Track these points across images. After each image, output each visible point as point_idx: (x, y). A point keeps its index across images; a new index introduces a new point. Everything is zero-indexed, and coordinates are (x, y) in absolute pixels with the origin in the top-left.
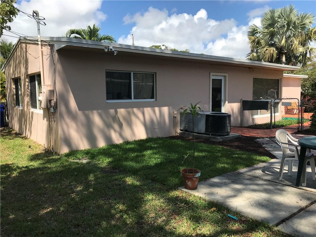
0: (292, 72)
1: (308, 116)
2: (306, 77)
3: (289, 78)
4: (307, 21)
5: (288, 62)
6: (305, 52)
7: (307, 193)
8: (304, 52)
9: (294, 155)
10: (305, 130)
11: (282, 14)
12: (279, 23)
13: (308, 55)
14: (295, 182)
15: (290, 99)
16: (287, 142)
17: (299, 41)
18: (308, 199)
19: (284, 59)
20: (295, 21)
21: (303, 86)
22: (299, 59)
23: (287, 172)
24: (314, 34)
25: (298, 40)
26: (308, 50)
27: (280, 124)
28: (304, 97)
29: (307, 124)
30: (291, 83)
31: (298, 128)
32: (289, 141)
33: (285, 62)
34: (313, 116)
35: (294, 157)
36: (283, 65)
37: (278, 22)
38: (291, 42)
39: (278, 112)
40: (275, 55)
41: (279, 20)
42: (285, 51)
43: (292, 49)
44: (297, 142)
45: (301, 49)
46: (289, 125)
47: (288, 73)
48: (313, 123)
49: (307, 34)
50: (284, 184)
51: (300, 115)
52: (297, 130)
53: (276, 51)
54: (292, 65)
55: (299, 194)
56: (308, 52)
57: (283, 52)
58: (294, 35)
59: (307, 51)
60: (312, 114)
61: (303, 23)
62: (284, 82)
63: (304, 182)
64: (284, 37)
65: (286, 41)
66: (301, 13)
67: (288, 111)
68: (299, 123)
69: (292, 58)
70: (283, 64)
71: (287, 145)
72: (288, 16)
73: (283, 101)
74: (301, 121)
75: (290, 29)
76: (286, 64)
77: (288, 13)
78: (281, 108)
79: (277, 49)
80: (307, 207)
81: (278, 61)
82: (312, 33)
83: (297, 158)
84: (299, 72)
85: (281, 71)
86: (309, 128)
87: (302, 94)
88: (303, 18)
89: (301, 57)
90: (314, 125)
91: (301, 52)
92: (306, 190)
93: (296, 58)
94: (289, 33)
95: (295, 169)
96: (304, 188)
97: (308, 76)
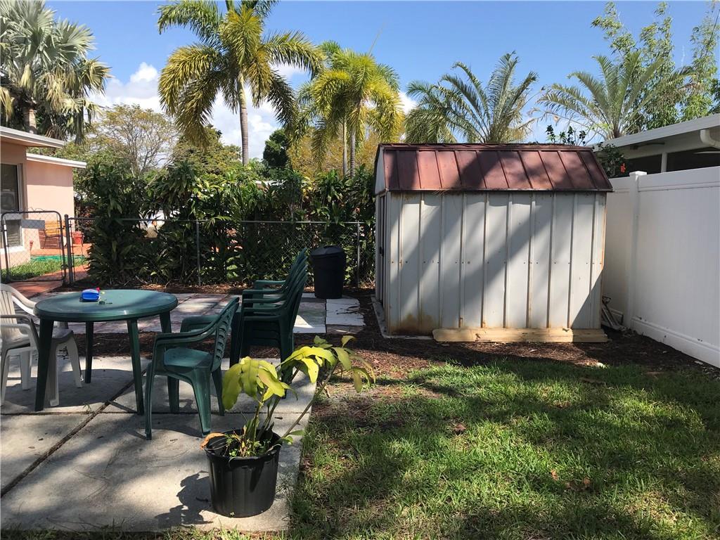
0: (52, 151)
1: (82, 250)
2: (83, 165)
3: (44, 165)
4: (77, 42)
5: (43, 128)
6: (78, 111)
7: (59, 420)
8: (75, 111)
9: (28, 340)
11: (18, 11)
12: (11, 31)
13: (86, 118)
14: (34, 401)
15: (40, 212)
16: (13, 313)
17: (64, 83)
18: (57, 432)
19: (32, 119)
20: (50, 37)
21: (79, 186)
22: (68, 126)
23: (19, 382)
24: (94, 73)
25: (59, 80)
26: (84, 108)
27: (25, 272)
28: (83, 210)
29: (81, 268)
30: (47, 175)
31: (64, 278)
32: (18, 309)
33: (35, 126)
34: (92, 250)
35: (28, 345)
36: (31, 135)
37: (10, 27)
38: (44, 81)
39: (18, 243)
40: (9, 108)
41: (12, 23)
42: (34, 102)
43: (48, 98)
45: (69, 103)
46: (46, 272)
47: (41, 154)
48: (94, 264)
49: (79, 71)
50: (9, 412)
51: (66, 250)
52: (60, 284)
53: (13, 98)
54: (53, 137)
55: (39, 427)
56: (85, 112)
57: (29, 101)
58: (50, 67)
59: (82, 108)
60: (91, 245)
61: (68, 44)
62: (29, 173)
63: (54, 397)
64: (27, 67)
65: (33, 78)
66: (63, 23)
67: (47, 241)
68: (64, 266)
69: (51, 122)
70: (31, 131)
71: (15, 320)
72: (34, 20)
73: (31, 217)
74: (69, 264)
75: (39, 52)
76: (39, 133)
77: (32, 12)
79: (13, 92)
80: (52, 451)
81: (19, 121)
82: (91, 72)
83: (34, 347)
84: (67, 153)
85: (22, 147)
86: (85, 275)
87: (77, 203)
88: (68, 33)
89: (72, 119)
90: (96, 268)
91: (70, 110)
92: (59, 413)
93: (62, 120)
94: (37, 60)
95: (34, 373)
96: (54, 410)
97: (85, 164)
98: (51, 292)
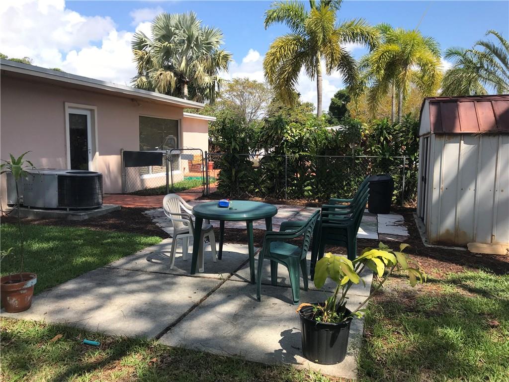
0: (197, 110)
1: (214, 174)
2: (214, 119)
3: (192, 120)
4: (213, 40)
5: (192, 96)
6: (212, 84)
7: (204, 281)
8: (210, 84)
9: (188, 229)
10: (212, 193)
11: (180, 24)
12: (176, 36)
13: (216, 89)
14: (190, 268)
15: (191, 149)
16: (180, 213)
17: (205, 67)
18: (205, 289)
19: (186, 91)
20: (197, 38)
21: (211, 133)
22: (206, 93)
23: (181, 255)
24: (222, 59)
25: (202, 65)
26: (216, 82)
27: (181, 186)
28: (213, 148)
29: (213, 185)
30: (195, 126)
31: (203, 191)
32: (182, 210)
33: (187, 95)
34: (220, 174)
35: (188, 233)
36: (185, 100)
37: (175, 34)
38: (194, 66)
39: (178, 168)
40: (173, 84)
41: (177, 31)
42: (187, 80)
43: (195, 77)
44: (191, 210)
45: (207, 79)
46: (193, 187)
47: (191, 113)
48: (221, 183)
49: (214, 58)
50: (176, 274)
51: (205, 173)
52: (201, 195)
53: (175, 78)
54: (197, 101)
55: (194, 285)
56: (216, 84)
57: (184, 80)
58: (197, 57)
59: (214, 82)
60: (219, 170)
61: (208, 41)
62: (184, 125)
63: (201, 267)
64: (184, 58)
65: (187, 65)
66: (206, 27)
67: (193, 168)
68: (204, 184)
69: (196, 92)
70: (185, 98)
71: (181, 216)
72: (189, 28)
73: (185, 152)
74: (206, 182)
75: (191, 48)
76: (189, 99)
77: (189, 23)
78: (183, 163)
79: (176, 74)
80: (201, 301)
81: (178, 93)
82: (221, 58)
83: (191, 234)
84: (206, 112)
85: (180, 108)
86: (216, 190)
87: (210, 143)
88: (208, 34)
89: (208, 90)
90: (222, 185)
91: (207, 84)
92: (204, 277)
93: (202, 90)
94: (190, 53)
95: (190, 250)
96: (201, 275)
97: (216, 118)
98: (196, 200)
